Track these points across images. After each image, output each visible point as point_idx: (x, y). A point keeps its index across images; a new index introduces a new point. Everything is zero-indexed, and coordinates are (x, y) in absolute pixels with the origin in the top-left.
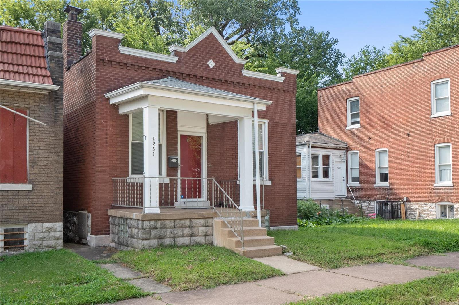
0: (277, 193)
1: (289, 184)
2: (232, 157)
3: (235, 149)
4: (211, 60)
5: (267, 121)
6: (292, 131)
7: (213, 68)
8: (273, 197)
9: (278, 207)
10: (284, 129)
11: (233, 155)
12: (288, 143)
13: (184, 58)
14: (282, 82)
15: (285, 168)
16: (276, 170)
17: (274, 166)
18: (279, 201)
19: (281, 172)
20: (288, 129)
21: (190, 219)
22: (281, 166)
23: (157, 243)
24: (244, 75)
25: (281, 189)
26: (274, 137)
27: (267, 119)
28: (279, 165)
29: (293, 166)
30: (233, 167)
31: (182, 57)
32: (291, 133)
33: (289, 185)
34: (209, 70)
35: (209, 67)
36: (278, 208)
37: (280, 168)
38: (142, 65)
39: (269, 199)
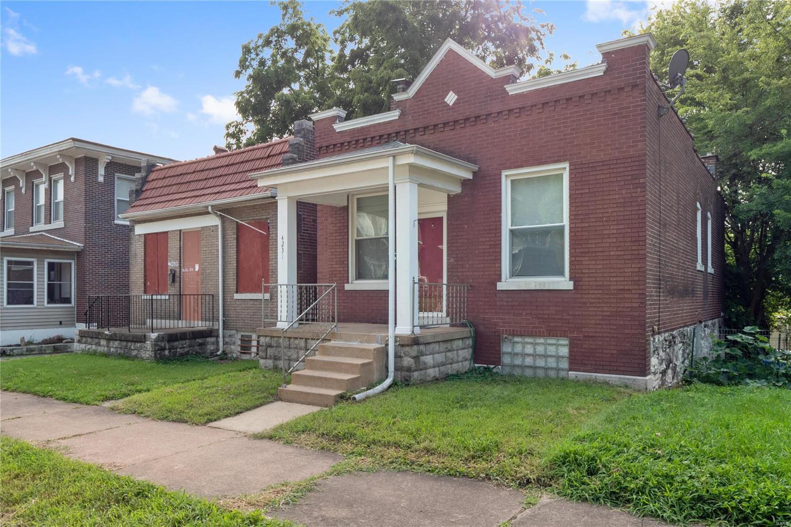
0: (588, 305)
1: (622, 287)
2: (489, 243)
3: (496, 229)
4: (451, 92)
5: (566, 165)
6: (632, 173)
7: (454, 104)
8: (577, 313)
9: (590, 335)
10: (611, 171)
11: (492, 239)
12: (622, 200)
13: (410, 107)
14: (602, 74)
15: (612, 253)
16: (587, 258)
17: (582, 253)
18: (593, 322)
19: (601, 262)
20: (619, 170)
21: (306, 339)
22: (601, 249)
23: (272, 364)
24: (510, 94)
25: (598, 298)
26: (582, 194)
27: (564, 161)
28: (597, 250)
29: (634, 248)
30: (491, 260)
31: (408, 107)
32: (630, 178)
33: (622, 290)
34: (447, 109)
35: (448, 105)
36: (592, 337)
37: (597, 254)
38: (359, 138)
39: (567, 317)
